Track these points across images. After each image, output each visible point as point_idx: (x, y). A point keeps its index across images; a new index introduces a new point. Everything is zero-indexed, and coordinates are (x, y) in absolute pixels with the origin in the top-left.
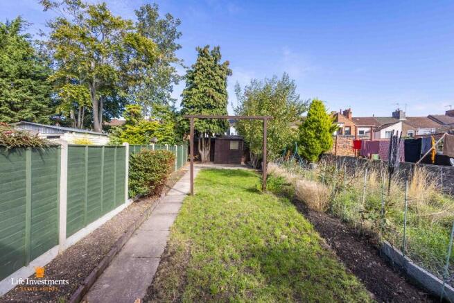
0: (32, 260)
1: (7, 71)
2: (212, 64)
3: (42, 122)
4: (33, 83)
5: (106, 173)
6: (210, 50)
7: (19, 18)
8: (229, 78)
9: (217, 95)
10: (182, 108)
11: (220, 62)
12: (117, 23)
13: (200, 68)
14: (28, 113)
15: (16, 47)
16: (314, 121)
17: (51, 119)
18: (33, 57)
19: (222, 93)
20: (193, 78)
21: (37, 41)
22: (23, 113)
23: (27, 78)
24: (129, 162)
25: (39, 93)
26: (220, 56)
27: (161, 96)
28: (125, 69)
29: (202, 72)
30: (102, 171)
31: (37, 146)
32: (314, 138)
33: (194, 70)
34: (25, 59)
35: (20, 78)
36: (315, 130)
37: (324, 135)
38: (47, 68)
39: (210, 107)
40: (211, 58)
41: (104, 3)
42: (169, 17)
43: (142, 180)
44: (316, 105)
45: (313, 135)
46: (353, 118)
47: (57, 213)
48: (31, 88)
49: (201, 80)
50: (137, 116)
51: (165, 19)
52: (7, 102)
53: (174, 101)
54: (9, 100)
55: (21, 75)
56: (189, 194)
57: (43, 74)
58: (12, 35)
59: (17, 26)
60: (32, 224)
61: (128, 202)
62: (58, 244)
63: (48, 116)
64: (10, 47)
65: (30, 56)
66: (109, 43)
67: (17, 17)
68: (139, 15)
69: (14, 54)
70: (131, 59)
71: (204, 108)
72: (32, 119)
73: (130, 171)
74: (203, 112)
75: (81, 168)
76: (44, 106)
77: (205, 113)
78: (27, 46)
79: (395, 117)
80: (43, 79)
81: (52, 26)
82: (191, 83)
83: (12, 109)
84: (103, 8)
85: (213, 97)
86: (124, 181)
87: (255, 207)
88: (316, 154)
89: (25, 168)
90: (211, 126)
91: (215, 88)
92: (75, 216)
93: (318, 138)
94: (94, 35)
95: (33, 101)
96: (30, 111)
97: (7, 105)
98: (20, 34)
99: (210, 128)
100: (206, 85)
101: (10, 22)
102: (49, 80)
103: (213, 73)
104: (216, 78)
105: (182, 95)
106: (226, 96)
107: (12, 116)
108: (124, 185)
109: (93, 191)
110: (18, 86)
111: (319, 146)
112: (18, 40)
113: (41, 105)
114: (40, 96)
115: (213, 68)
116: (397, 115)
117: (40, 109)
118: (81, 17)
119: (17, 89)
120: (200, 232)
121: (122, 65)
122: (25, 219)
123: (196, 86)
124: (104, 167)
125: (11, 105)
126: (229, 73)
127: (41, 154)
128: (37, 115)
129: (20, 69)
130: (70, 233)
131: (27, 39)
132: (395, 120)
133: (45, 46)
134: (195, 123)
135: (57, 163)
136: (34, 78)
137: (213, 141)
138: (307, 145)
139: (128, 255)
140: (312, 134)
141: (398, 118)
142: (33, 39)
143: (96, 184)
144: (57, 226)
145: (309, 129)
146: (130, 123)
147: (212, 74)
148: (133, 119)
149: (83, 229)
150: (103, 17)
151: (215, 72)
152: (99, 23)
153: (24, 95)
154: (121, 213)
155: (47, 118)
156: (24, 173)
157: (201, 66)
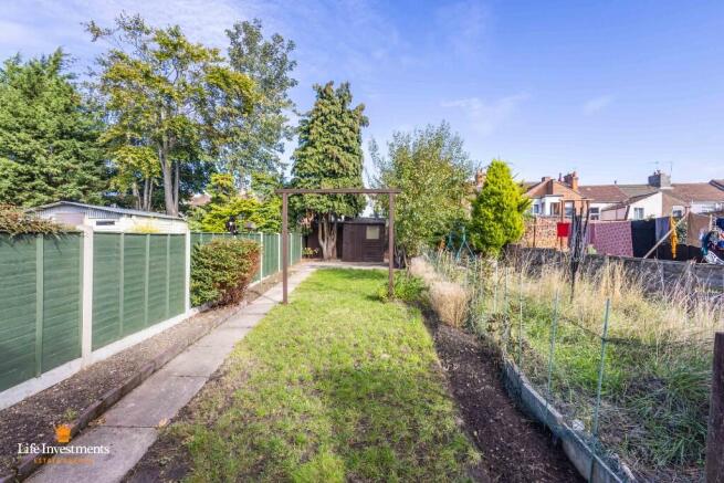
0: (44, 371)
1: (42, 129)
2: (338, 108)
3: (92, 201)
4: (79, 144)
5: (153, 271)
6: (334, 88)
7: (59, 51)
8: (363, 130)
9: (344, 157)
10: (293, 177)
11: (351, 106)
12: (196, 54)
13: (319, 116)
14: (72, 189)
15: (55, 93)
16: (493, 193)
17: (103, 197)
18: (79, 106)
19: (353, 153)
20: (307, 131)
21: (85, 84)
22: (64, 189)
23: (71, 138)
24: (192, 257)
25: (88, 159)
26: (350, 97)
27: (265, 160)
28: (210, 122)
29: (322, 122)
30: (147, 267)
31: (50, 233)
32: (494, 221)
33: (309, 119)
34: (67, 110)
35: (61, 138)
36: (494, 208)
37: (508, 216)
38: (98, 122)
39: (333, 174)
40: (337, 100)
41: (177, 26)
42: (278, 39)
43: (209, 280)
44: (497, 169)
45: (492, 217)
46: (580, 188)
47: (79, 317)
48: (76, 153)
49: (321, 135)
50: (227, 190)
51: (272, 42)
52: (42, 173)
53: (284, 166)
54: (45, 170)
55: (63, 134)
56: (280, 303)
57: (94, 131)
58: (50, 76)
59: (57, 62)
60: (44, 327)
61: (189, 312)
62: (80, 356)
63: (100, 193)
64: (47, 94)
65: (75, 105)
66: (184, 85)
67: (55, 50)
68: (233, 37)
69: (53, 104)
70: (218, 106)
71: (325, 176)
72: (78, 198)
73: (192, 268)
74: (323, 183)
75: (114, 261)
76: (95, 178)
77: (327, 185)
78: (71, 91)
79: (652, 185)
80: (93, 138)
81: (104, 64)
82: (306, 139)
83: (49, 184)
84: (175, 33)
85: (338, 159)
86: (183, 282)
87: (365, 320)
88: (496, 246)
89: (35, 259)
90: (336, 204)
91: (342, 147)
92: (104, 323)
93: (499, 220)
94: (163, 74)
95: (79, 171)
96: (74, 187)
97: (42, 177)
98: (62, 73)
99: (333, 206)
100: (328, 142)
101: (47, 58)
102: (100, 141)
103: (339, 123)
104: (344, 130)
105: (292, 158)
106: (360, 157)
107: (50, 194)
108: (183, 287)
109: (131, 292)
110: (58, 149)
111: (500, 232)
112: (57, 83)
113: (89, 177)
114: (88, 164)
115: (339, 116)
116: (655, 181)
117: (90, 183)
118: (145, 48)
119: (57, 154)
120: (273, 349)
121: (205, 114)
122: (35, 321)
123: (312, 144)
124: (150, 262)
125: (48, 177)
126: (364, 123)
127: (56, 243)
128: (84, 191)
129: (60, 126)
130: (96, 345)
131: (70, 81)
132: (653, 189)
133: (95, 91)
134: (311, 200)
135: (79, 254)
136: (81, 138)
137: (340, 228)
138: (482, 232)
139: (169, 374)
140: (489, 213)
141: (658, 185)
142: (79, 81)
143: (137, 284)
144: (79, 333)
145: (485, 206)
146: (217, 200)
147: (336, 125)
148: (221, 195)
149: (118, 342)
150: (175, 47)
151: (343, 121)
152: (169, 55)
153: (67, 163)
154: (176, 326)
155: (98, 195)
156: (35, 265)
157: (320, 113)
